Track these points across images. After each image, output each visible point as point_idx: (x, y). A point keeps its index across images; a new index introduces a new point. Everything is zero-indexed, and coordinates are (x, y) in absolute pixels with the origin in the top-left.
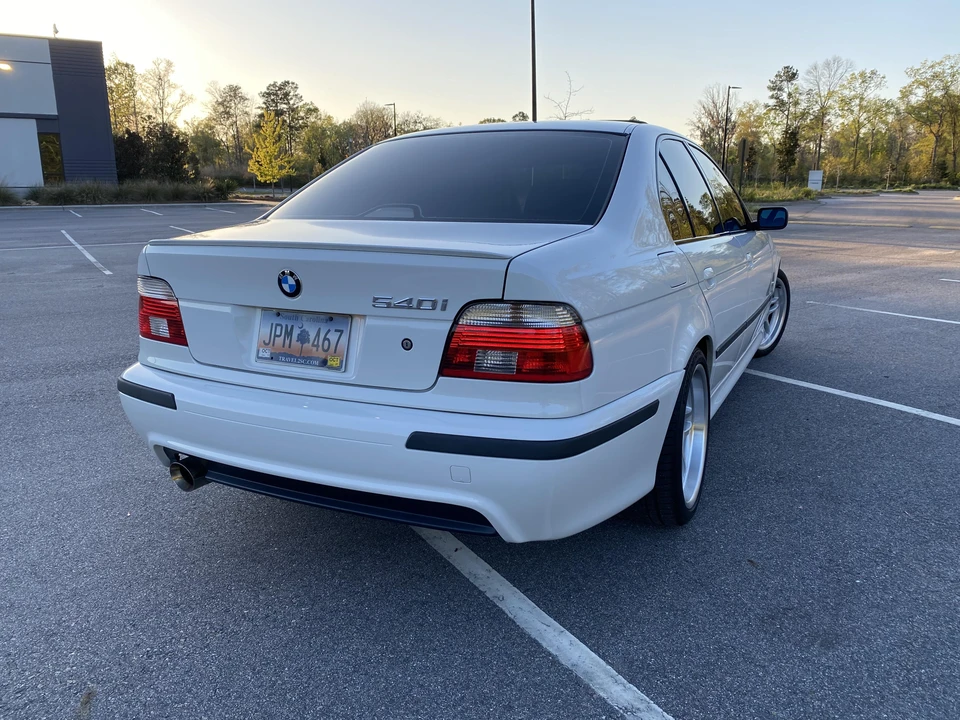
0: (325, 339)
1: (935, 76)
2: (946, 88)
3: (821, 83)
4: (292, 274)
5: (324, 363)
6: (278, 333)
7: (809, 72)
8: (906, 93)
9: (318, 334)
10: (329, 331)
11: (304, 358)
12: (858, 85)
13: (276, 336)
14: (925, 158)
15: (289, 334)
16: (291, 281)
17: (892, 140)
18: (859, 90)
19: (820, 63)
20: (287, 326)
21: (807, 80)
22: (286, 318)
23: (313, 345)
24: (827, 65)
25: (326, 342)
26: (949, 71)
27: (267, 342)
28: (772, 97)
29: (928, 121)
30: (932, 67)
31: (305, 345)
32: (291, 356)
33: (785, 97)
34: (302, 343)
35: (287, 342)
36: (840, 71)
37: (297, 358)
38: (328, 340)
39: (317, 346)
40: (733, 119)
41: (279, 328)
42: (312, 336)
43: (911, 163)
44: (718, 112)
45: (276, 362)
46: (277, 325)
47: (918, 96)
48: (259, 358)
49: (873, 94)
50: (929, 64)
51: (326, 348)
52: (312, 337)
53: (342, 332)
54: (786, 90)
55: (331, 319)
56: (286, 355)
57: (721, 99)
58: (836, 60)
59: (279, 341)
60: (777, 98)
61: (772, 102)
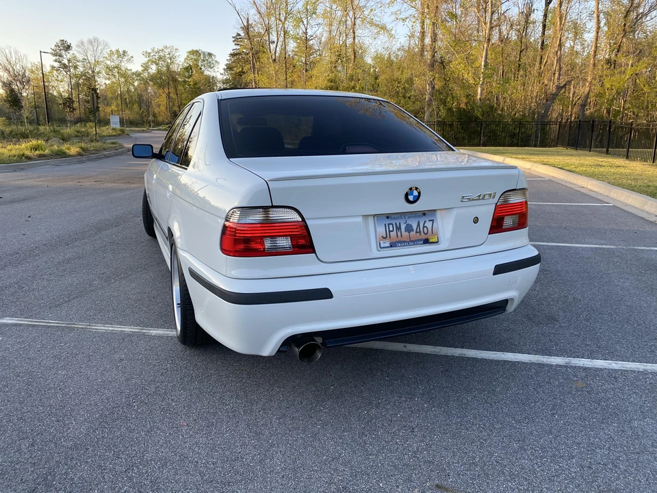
0: (424, 227)
1: (160, 58)
2: (168, 67)
3: (88, 55)
4: (416, 189)
5: (426, 242)
6: (391, 229)
7: (78, 46)
8: (146, 68)
9: (419, 225)
10: (425, 222)
11: (412, 241)
12: (115, 59)
13: (390, 231)
14: (163, 108)
15: (399, 228)
16: (416, 193)
17: (140, 96)
18: (117, 62)
19: (85, 40)
20: (396, 224)
21: (79, 52)
22: (394, 219)
23: (417, 232)
24: (90, 42)
25: (425, 229)
26: (168, 56)
27: (385, 236)
28: (56, 61)
29: (161, 86)
30: (158, 52)
31: (412, 233)
32: (404, 242)
33: (65, 61)
34: (409, 233)
35: (399, 234)
36: (100, 48)
37: (408, 242)
38: (426, 227)
39: (420, 232)
40: (27, 74)
41: (391, 226)
42: (415, 226)
43: (156, 111)
44: (13, 68)
45: (393, 248)
46: (389, 224)
47: (153, 69)
48: (381, 248)
49: (125, 65)
50: (156, 50)
51: (426, 232)
52: (415, 228)
53: (433, 221)
54: (65, 56)
55: (424, 214)
56: (400, 242)
57: (14, 59)
58: (96, 39)
59: (393, 234)
60: (60, 62)
61: (56, 65)
